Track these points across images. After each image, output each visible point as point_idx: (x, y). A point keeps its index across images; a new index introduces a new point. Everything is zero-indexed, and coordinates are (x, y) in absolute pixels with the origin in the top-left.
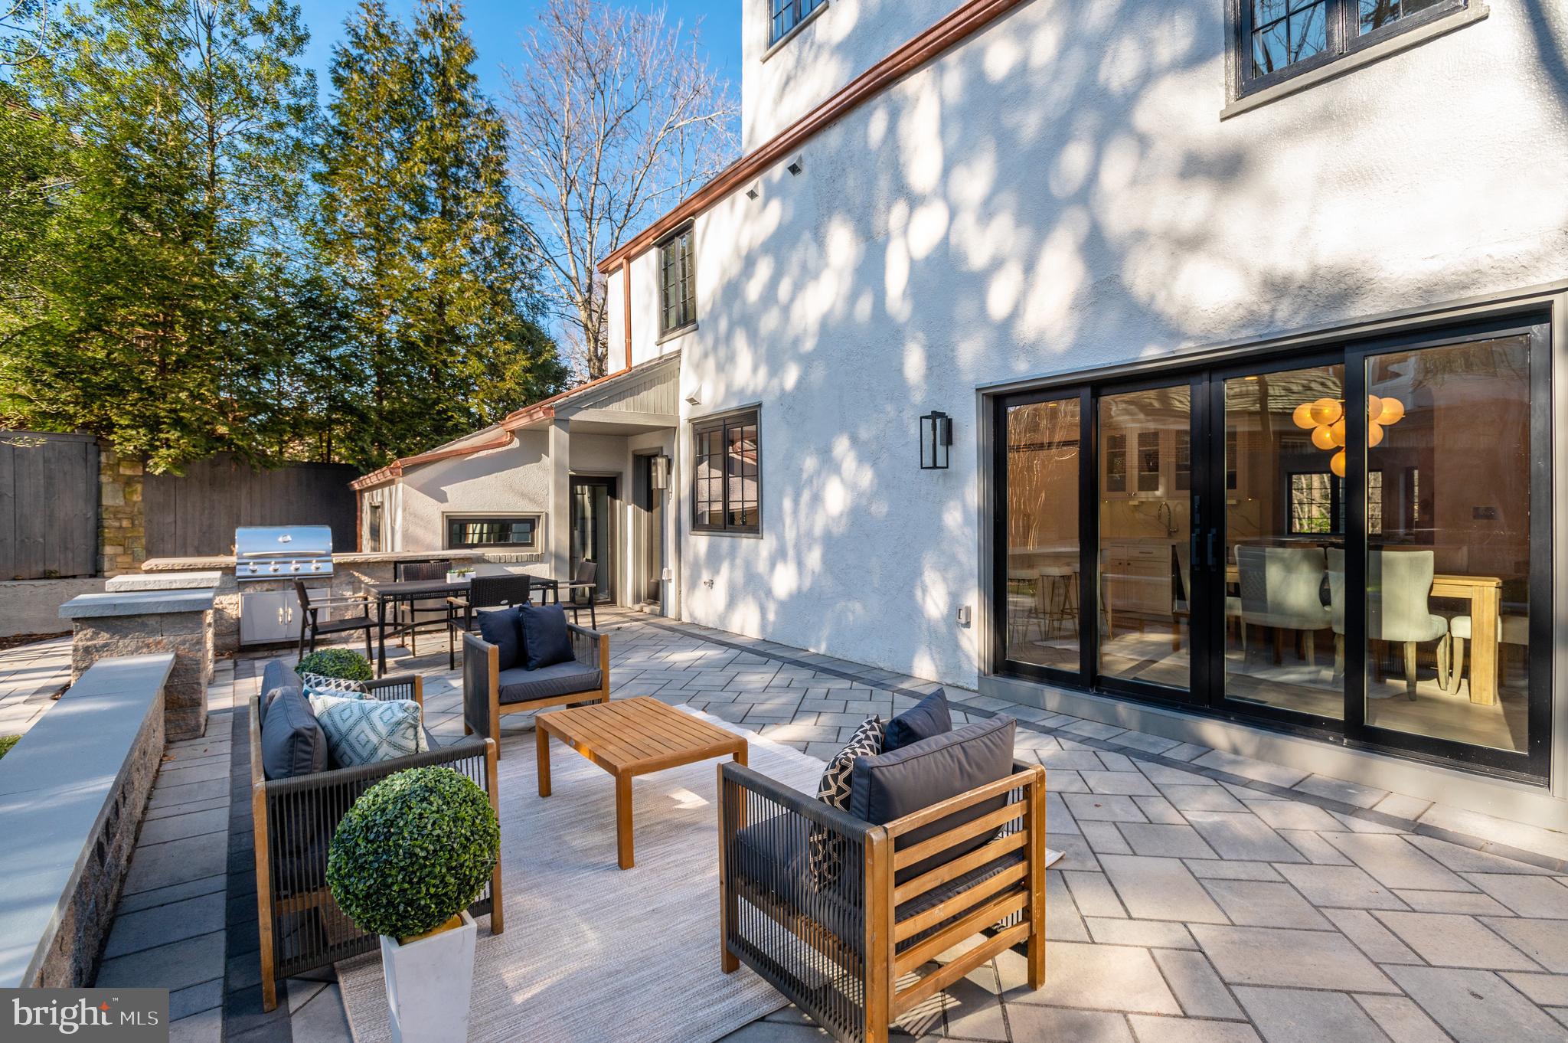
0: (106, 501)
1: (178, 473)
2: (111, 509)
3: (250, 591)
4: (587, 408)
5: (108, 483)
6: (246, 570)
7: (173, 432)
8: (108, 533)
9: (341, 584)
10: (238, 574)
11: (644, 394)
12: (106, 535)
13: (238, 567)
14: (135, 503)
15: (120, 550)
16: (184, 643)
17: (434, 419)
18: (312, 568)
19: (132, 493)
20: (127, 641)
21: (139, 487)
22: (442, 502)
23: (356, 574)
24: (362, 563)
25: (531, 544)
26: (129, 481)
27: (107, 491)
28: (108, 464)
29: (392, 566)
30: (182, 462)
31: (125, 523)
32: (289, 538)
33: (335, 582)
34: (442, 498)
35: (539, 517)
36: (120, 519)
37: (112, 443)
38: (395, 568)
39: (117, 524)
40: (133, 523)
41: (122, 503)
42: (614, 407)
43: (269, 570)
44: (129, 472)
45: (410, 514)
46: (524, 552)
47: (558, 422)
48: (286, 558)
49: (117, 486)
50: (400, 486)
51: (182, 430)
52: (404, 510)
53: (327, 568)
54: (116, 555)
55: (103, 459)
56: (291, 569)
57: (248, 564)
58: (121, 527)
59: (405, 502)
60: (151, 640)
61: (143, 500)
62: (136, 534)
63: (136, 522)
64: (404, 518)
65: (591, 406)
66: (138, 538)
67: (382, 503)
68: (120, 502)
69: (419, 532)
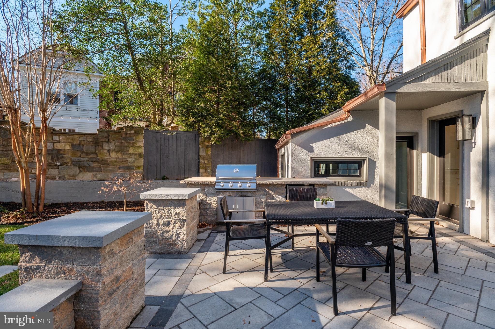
0: (201, 154)
1: (218, 143)
2: (202, 157)
3: (221, 196)
4: (409, 83)
5: (201, 148)
6: (219, 185)
7: (216, 128)
8: (201, 165)
9: (260, 194)
10: (216, 187)
11: (456, 69)
12: (200, 166)
13: (216, 184)
14: (209, 154)
15: (204, 171)
16: (88, 273)
17: (307, 119)
18: (247, 186)
19: (208, 151)
20: (51, 266)
21: (210, 149)
22: (311, 152)
23: (268, 190)
24: (270, 184)
25: (359, 176)
26: (207, 147)
27: (201, 150)
28: (201, 141)
29: (285, 187)
30: (220, 139)
31: (206, 162)
32: (238, 170)
33: (258, 193)
34: (311, 150)
35: (364, 160)
36: (204, 160)
37: (201, 134)
38: (286, 188)
39: (203, 162)
40: (208, 162)
41: (205, 155)
42: (431, 80)
43: (229, 186)
44: (207, 144)
45: (295, 158)
46: (355, 180)
47: (387, 94)
48: (235, 180)
49: (204, 149)
50: (290, 144)
51: (219, 128)
52: (292, 156)
53: (254, 186)
54: (203, 172)
55: (200, 139)
56: (238, 186)
57: (220, 182)
58: (205, 163)
59: (293, 152)
60: (66, 267)
61: (211, 154)
62: (209, 165)
63: (209, 161)
64: (292, 160)
65: (413, 81)
66: (209, 167)
67: (284, 153)
68: (204, 154)
69: (299, 168)
